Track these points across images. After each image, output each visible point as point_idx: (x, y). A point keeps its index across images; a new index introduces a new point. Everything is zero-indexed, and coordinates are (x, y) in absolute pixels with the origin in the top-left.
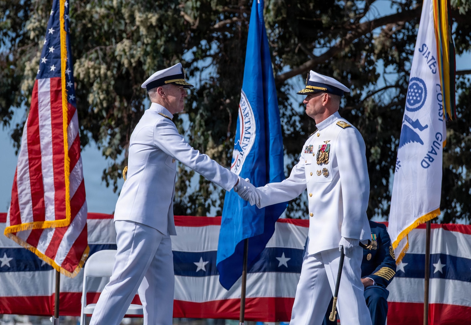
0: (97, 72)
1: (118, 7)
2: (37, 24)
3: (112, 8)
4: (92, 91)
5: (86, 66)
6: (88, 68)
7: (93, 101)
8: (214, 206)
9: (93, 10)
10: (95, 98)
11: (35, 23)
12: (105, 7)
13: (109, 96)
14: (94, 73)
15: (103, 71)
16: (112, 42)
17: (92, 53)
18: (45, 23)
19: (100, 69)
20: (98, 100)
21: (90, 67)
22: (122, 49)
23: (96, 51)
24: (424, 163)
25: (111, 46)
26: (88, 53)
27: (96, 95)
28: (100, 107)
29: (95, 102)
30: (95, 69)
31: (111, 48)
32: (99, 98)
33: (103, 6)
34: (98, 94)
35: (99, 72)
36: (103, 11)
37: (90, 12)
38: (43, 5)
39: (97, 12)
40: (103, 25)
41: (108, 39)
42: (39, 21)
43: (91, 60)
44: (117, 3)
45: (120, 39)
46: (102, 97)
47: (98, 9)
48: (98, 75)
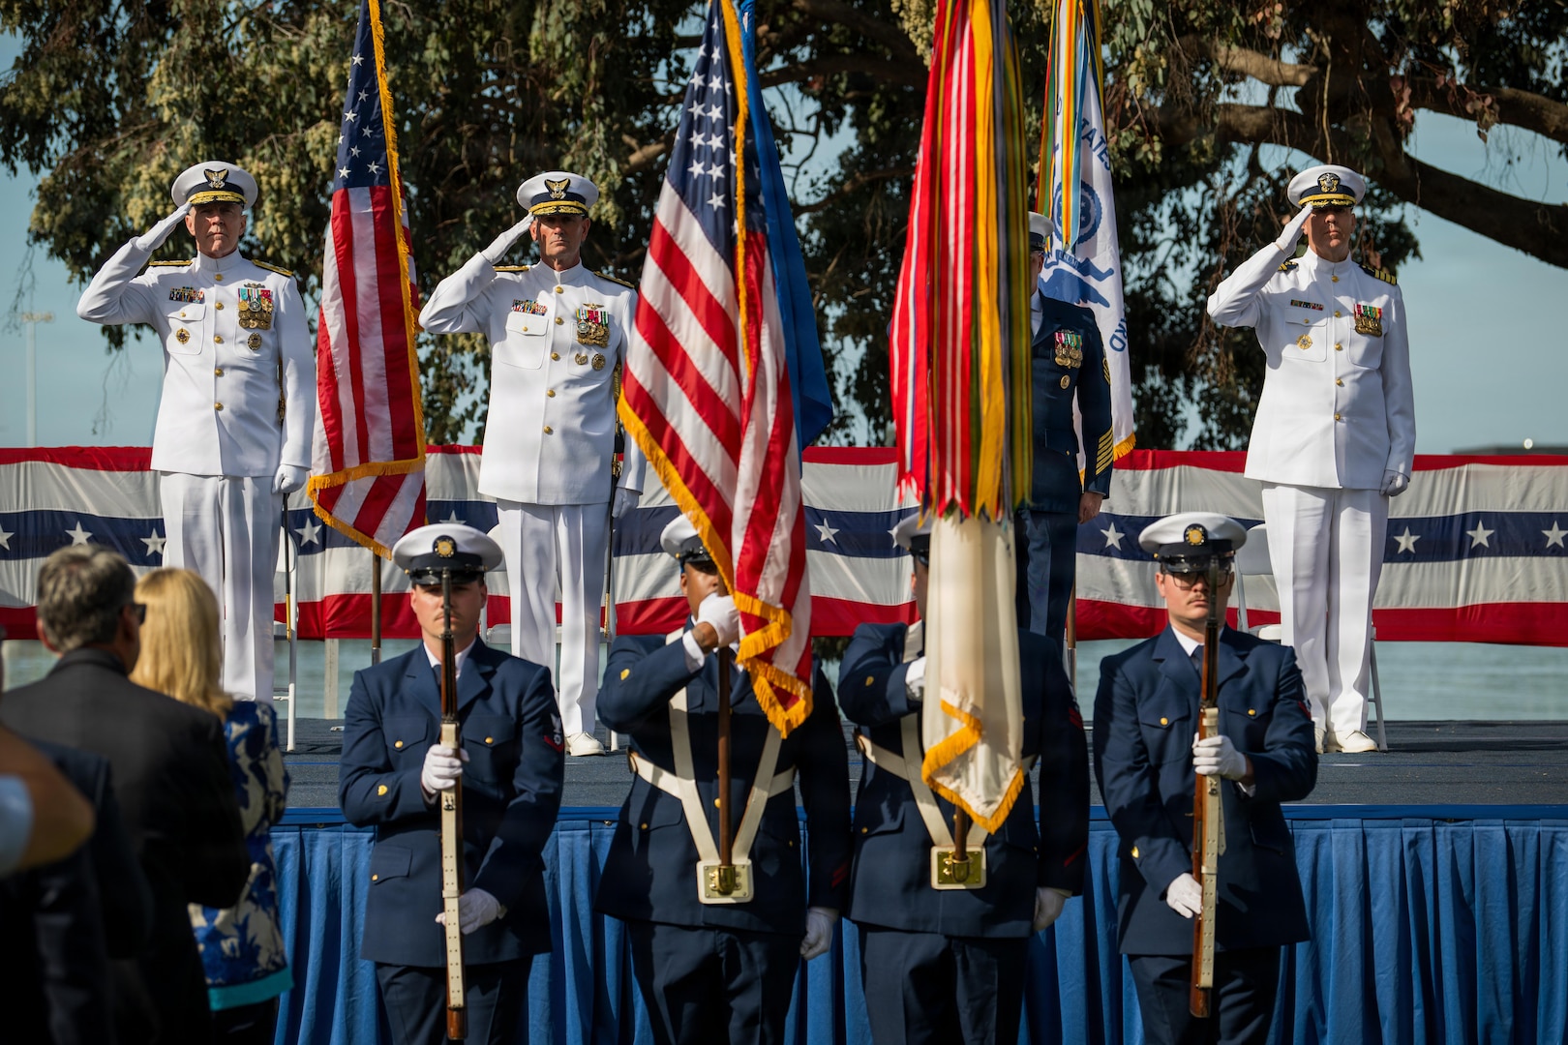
0: (274, 181)
1: (300, 62)
2: (175, 94)
3: (291, 64)
4: (261, 216)
5: (255, 170)
6: (259, 175)
7: (264, 234)
8: (472, 419)
9: (258, 68)
10: (268, 228)
11: (171, 93)
12: (279, 62)
13: (294, 225)
14: (269, 183)
15: (284, 180)
16: (296, 126)
17: (263, 148)
18: (189, 93)
19: (279, 175)
20: (275, 234)
21: (261, 172)
22: (318, 139)
23: (271, 144)
24: (1115, 341)
25: (294, 134)
26: (257, 147)
27: (270, 224)
28: (277, 245)
29: (268, 237)
30: (271, 175)
31: (296, 138)
32: (277, 229)
33: (275, 61)
34: (274, 220)
35: (279, 182)
36: (276, 70)
37: (253, 71)
38: (185, 58)
39: (264, 72)
40: (278, 95)
41: (288, 121)
42: (180, 89)
43: (262, 159)
44: (299, 56)
45: (311, 122)
46: (281, 227)
47: (267, 67)
48: (276, 187)
